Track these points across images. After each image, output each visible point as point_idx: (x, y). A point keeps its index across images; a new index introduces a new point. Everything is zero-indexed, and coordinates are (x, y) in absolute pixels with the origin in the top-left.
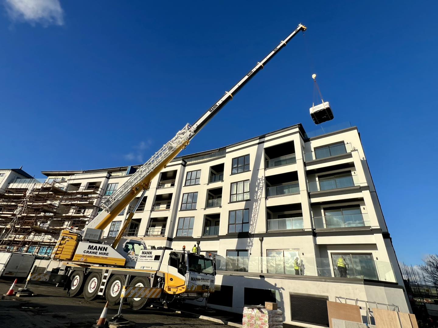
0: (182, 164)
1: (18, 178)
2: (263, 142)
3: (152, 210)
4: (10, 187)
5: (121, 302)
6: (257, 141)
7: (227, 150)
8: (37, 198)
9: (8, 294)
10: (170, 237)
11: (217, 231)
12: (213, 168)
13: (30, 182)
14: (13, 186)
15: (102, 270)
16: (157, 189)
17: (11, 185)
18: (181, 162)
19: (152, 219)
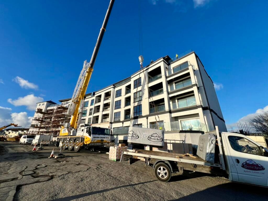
0: (113, 87)
1: (50, 105)
2: (148, 69)
3: (103, 111)
4: (48, 109)
5: (61, 148)
6: (146, 69)
7: (132, 77)
8: (58, 112)
9: (33, 150)
10: (111, 122)
11: (129, 116)
12: (127, 87)
13: (54, 106)
14: (49, 108)
15: (67, 138)
16: (104, 101)
17: (48, 108)
18: (112, 86)
19: (103, 115)
